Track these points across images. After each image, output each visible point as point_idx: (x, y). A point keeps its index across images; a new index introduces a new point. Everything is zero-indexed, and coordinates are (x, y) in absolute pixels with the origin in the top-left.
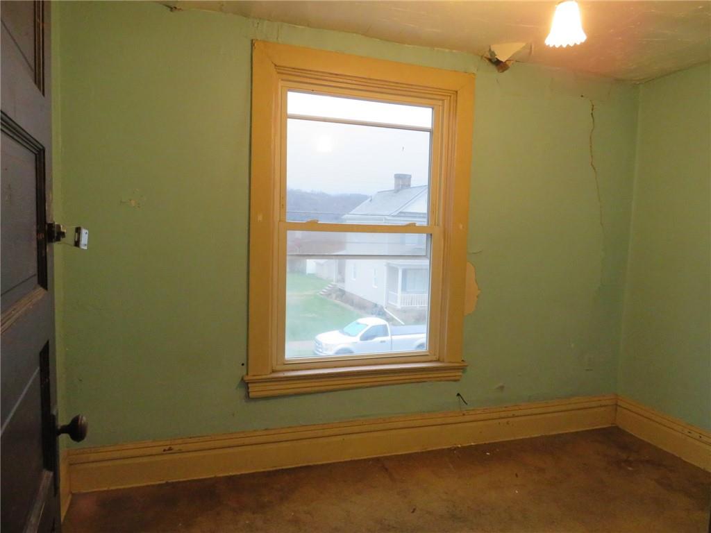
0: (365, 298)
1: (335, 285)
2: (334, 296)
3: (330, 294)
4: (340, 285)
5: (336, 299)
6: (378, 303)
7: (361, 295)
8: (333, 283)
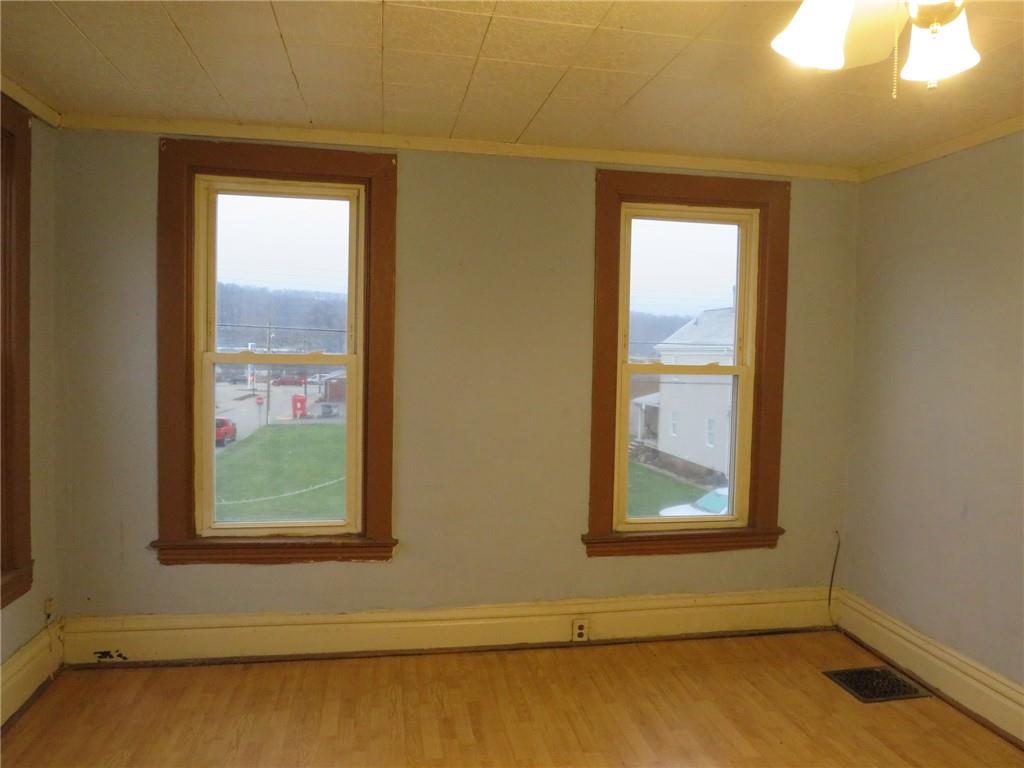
0: (692, 461)
1: (642, 443)
2: (643, 458)
3: (637, 455)
4: (649, 443)
5: (645, 462)
6: (716, 469)
7: (686, 457)
8: (639, 439)
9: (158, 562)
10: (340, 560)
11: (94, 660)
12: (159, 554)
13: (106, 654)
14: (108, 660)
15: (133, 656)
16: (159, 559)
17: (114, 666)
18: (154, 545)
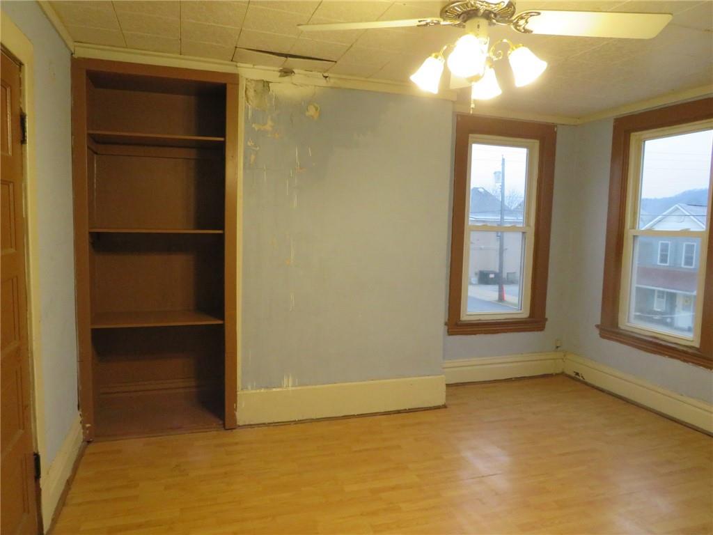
9: (599, 336)
10: (682, 360)
11: (573, 375)
12: (600, 332)
13: (577, 374)
14: (578, 377)
15: (588, 380)
16: (600, 334)
17: (579, 380)
18: (597, 326)
